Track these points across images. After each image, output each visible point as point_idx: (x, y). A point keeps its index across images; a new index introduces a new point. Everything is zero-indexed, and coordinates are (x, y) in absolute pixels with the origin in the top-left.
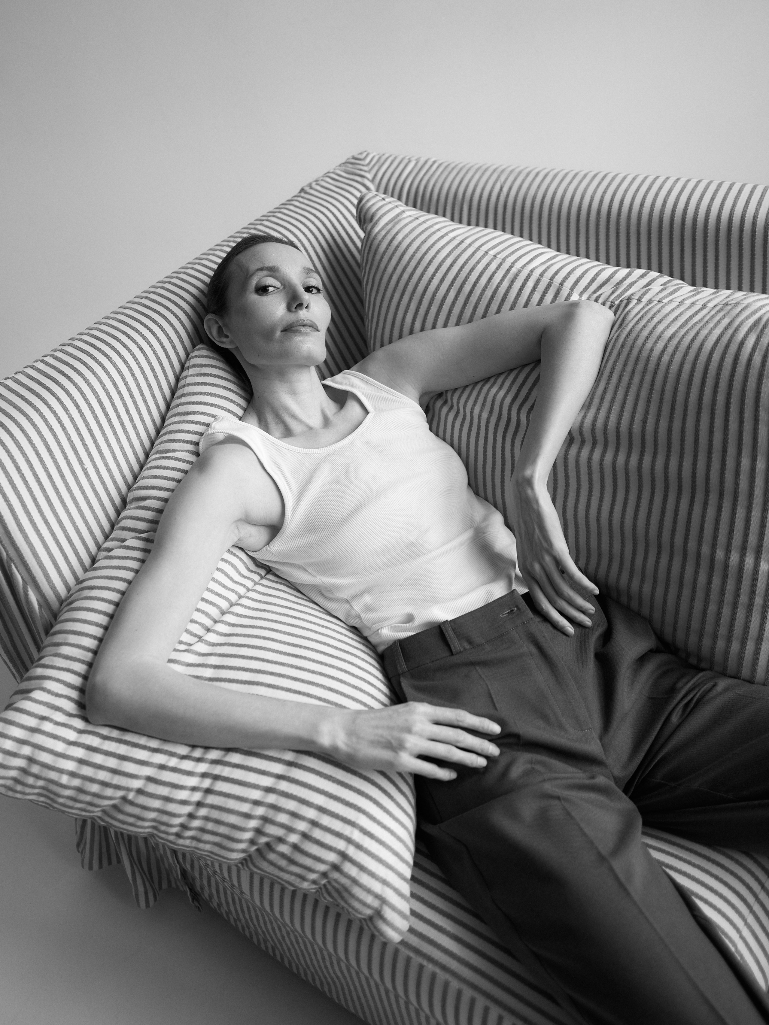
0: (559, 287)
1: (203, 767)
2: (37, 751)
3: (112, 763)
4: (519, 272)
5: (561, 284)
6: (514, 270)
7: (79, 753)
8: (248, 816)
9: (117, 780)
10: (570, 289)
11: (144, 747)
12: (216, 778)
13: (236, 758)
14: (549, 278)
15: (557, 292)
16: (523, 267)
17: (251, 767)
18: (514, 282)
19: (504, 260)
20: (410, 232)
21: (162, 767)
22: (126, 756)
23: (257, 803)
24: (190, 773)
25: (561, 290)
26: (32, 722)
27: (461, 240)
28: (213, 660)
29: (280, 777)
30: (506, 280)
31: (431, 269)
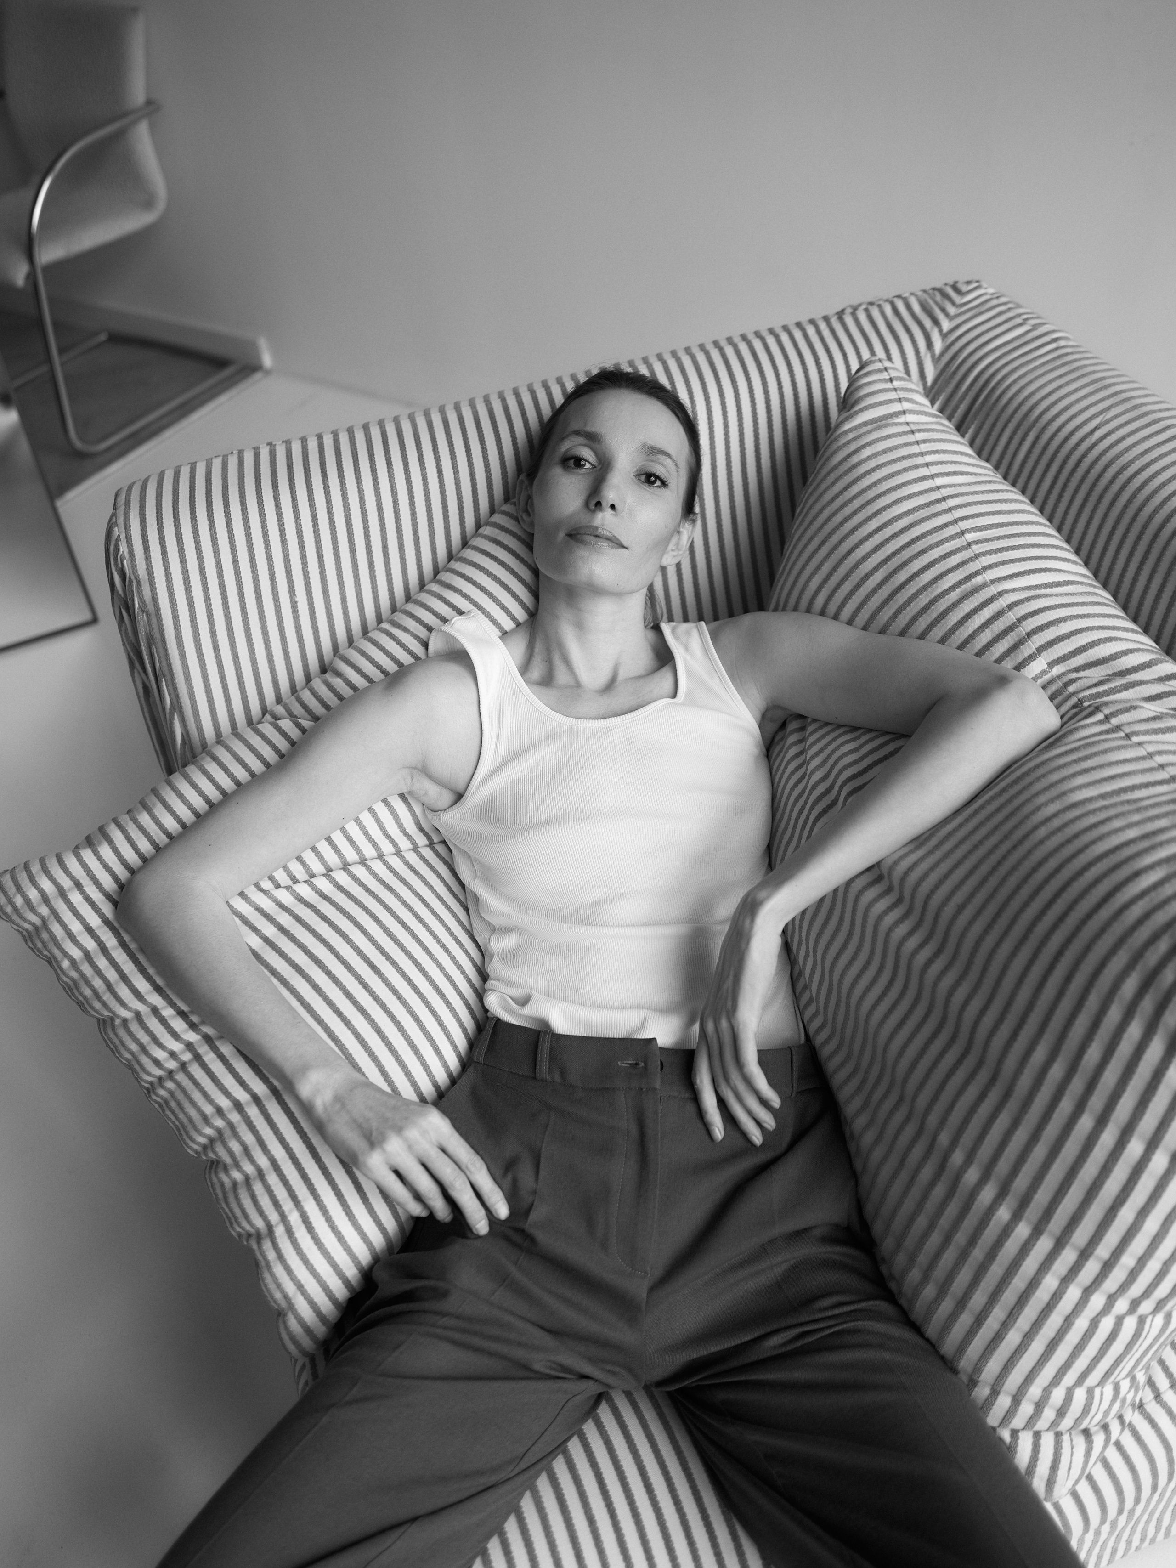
0: (1024, 638)
1: (192, 1037)
2: (52, 918)
3: (112, 975)
4: (984, 585)
5: (1029, 635)
6: (979, 580)
7: (90, 944)
8: (206, 1119)
9: (107, 997)
10: (1037, 649)
11: (149, 978)
12: (198, 1057)
13: (226, 1049)
14: (1018, 616)
15: (1016, 644)
16: (993, 582)
17: (234, 1069)
18: (966, 599)
19: (977, 556)
20: (884, 452)
21: (155, 1011)
22: (127, 978)
23: (220, 1111)
24: (175, 1035)
25: (1023, 644)
26: (66, 883)
27: (945, 495)
28: (285, 919)
29: (256, 1099)
30: (958, 591)
31: (873, 525)
